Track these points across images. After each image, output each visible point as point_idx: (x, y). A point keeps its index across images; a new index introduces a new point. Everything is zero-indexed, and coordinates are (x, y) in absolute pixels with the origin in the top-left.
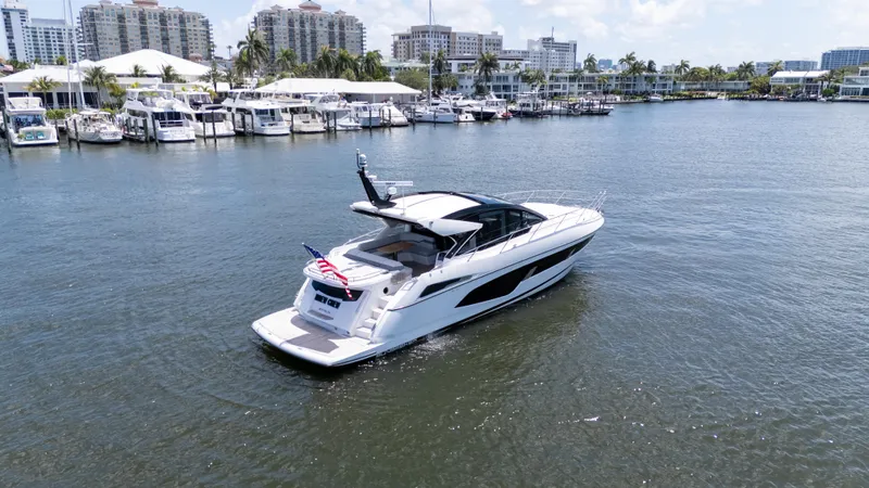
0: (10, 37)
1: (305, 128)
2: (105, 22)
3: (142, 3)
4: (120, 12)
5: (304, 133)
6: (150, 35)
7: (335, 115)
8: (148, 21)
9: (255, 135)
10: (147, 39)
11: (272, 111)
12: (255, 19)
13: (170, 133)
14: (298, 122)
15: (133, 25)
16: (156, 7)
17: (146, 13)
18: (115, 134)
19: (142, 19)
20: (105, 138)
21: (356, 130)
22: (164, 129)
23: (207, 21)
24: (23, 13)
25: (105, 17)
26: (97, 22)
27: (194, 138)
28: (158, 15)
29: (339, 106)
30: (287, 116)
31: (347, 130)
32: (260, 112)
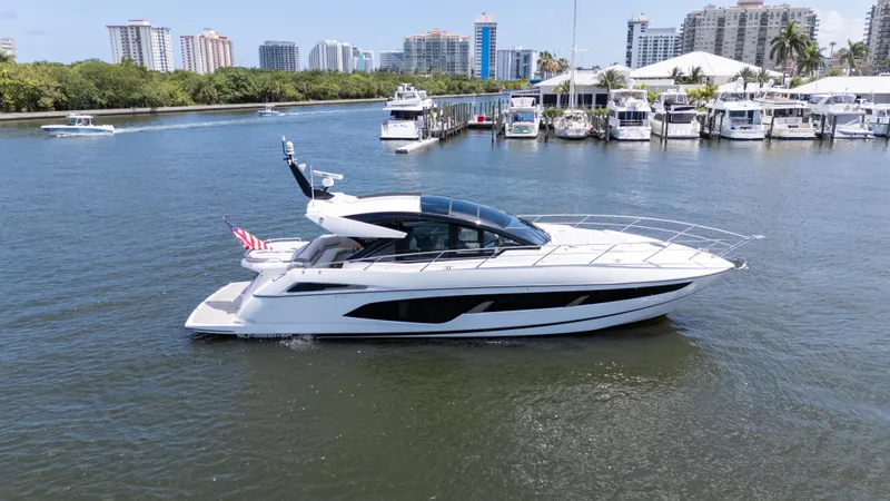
0: (629, 47)
1: (787, 134)
2: (705, 27)
3: (747, 4)
4: (721, 16)
5: (785, 139)
6: (747, 36)
7: (835, 119)
8: (748, 21)
9: (721, 137)
10: (743, 40)
11: (751, 113)
12: (874, 8)
13: (627, 132)
14: (781, 126)
15: (731, 27)
16: (760, 7)
17: (748, 14)
18: (578, 131)
19: (743, 20)
20: (570, 134)
21: (865, 137)
22: (622, 128)
23: (814, 17)
24: (644, 24)
25: (706, 22)
26: (697, 27)
27: (648, 137)
28: (760, 14)
29: (848, 108)
30: (768, 119)
31: (852, 137)
32: (733, 114)
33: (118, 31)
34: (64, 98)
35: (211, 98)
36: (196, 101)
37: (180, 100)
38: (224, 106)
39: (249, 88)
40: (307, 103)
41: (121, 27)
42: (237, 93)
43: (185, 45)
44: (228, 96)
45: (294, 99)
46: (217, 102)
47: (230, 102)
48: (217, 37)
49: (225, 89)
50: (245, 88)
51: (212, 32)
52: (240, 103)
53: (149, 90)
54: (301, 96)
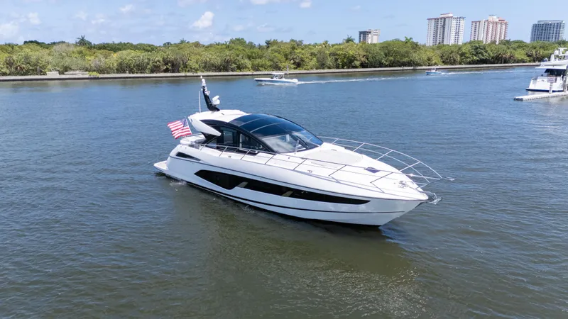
33: (433, 21)
34: (367, 61)
35: (454, 61)
36: (444, 63)
37: (433, 62)
38: (464, 66)
39: (485, 54)
40: (534, 64)
41: (435, 19)
42: (475, 58)
43: (474, 26)
44: (468, 60)
45: (523, 61)
46: (460, 64)
47: (470, 63)
48: (497, 20)
49: (467, 55)
50: (482, 54)
51: (495, 17)
52: (477, 64)
53: (415, 56)
54: (528, 59)
